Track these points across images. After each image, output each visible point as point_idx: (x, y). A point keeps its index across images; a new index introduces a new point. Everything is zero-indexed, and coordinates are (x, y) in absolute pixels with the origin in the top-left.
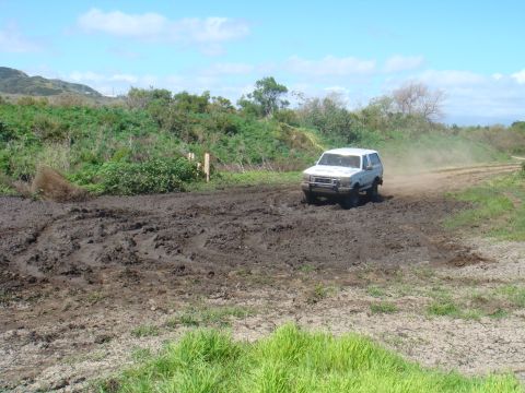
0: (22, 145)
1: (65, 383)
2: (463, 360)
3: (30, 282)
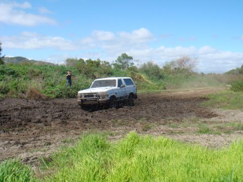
1: (28, 160)
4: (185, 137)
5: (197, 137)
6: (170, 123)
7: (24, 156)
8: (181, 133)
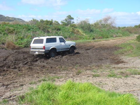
0: (2, 35)
1: (11, 97)
2: (116, 89)
3: (3, 71)
4: (101, 80)
5: (108, 79)
6: (93, 69)
8: (99, 76)
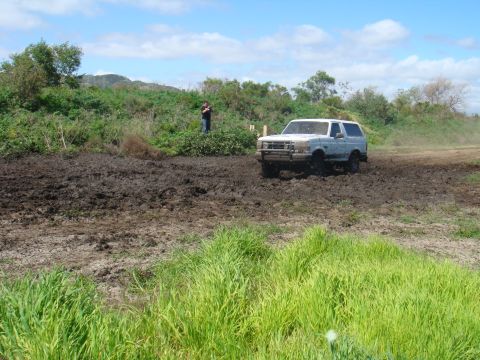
0: (115, 117)
1: (107, 272)
4: (428, 243)
5: (454, 243)
6: (400, 212)
7: (100, 264)
8: (421, 233)
